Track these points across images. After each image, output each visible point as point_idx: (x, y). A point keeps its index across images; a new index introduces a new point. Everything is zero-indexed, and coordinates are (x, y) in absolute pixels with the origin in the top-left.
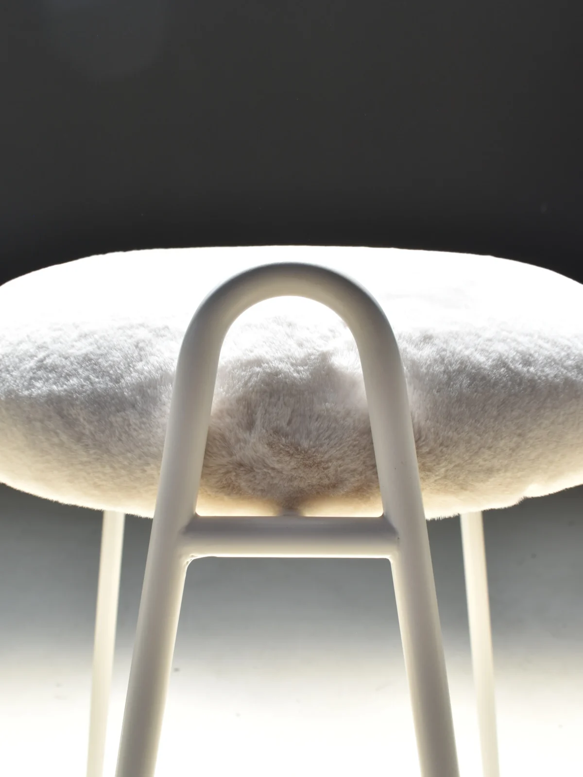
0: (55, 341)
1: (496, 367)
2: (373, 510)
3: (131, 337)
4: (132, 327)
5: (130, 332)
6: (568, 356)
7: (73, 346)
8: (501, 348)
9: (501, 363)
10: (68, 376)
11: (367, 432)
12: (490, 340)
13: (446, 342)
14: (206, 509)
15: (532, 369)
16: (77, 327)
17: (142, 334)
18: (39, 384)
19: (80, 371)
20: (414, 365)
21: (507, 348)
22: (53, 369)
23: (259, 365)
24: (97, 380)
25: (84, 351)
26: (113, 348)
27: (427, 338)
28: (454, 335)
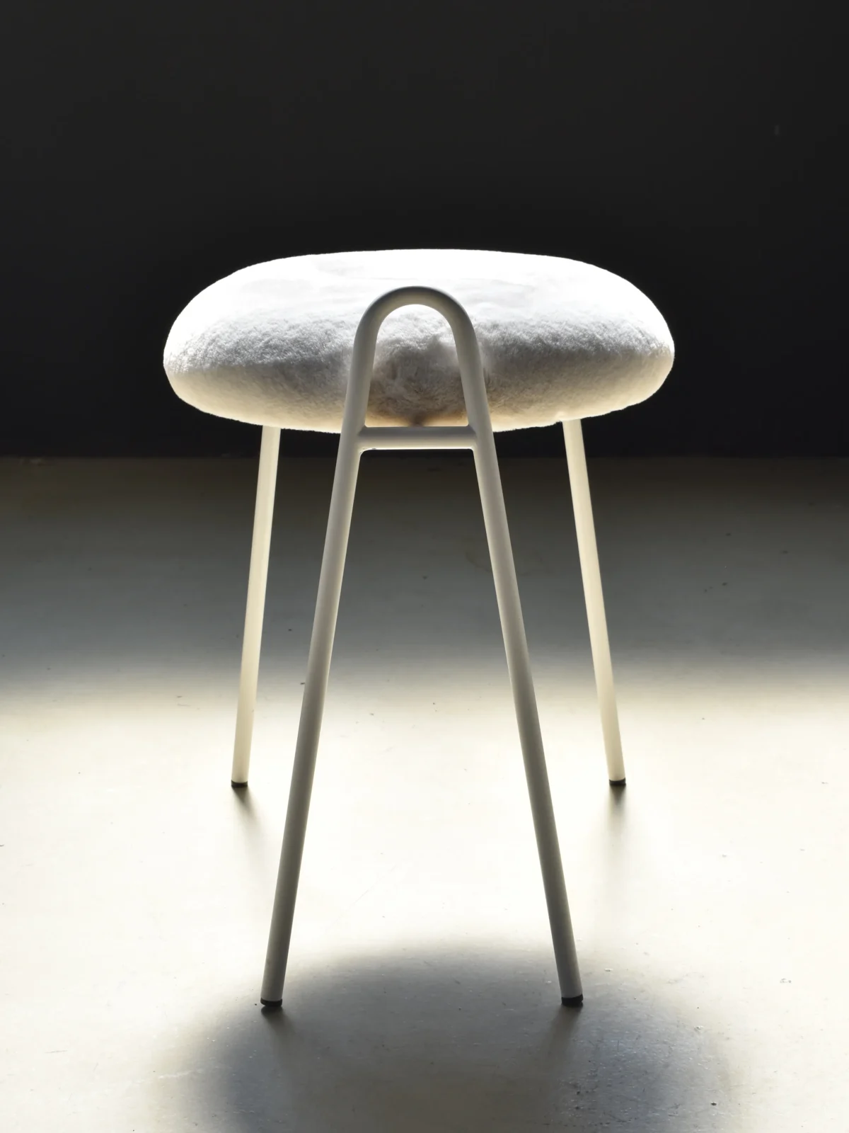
0: (274, 330)
1: (535, 342)
2: (463, 423)
3: (322, 328)
4: (321, 322)
5: (320, 325)
6: (584, 336)
7: (286, 334)
8: (540, 331)
9: (539, 339)
10: (286, 351)
11: (459, 379)
12: (533, 326)
13: (506, 328)
14: (370, 424)
15: (558, 343)
16: (287, 322)
17: (328, 326)
18: (268, 357)
19: (293, 348)
20: (486, 342)
21: (543, 331)
22: (276, 347)
23: (399, 343)
24: (304, 353)
25: (294, 336)
26: (312, 334)
27: (495, 326)
28: (512, 324)
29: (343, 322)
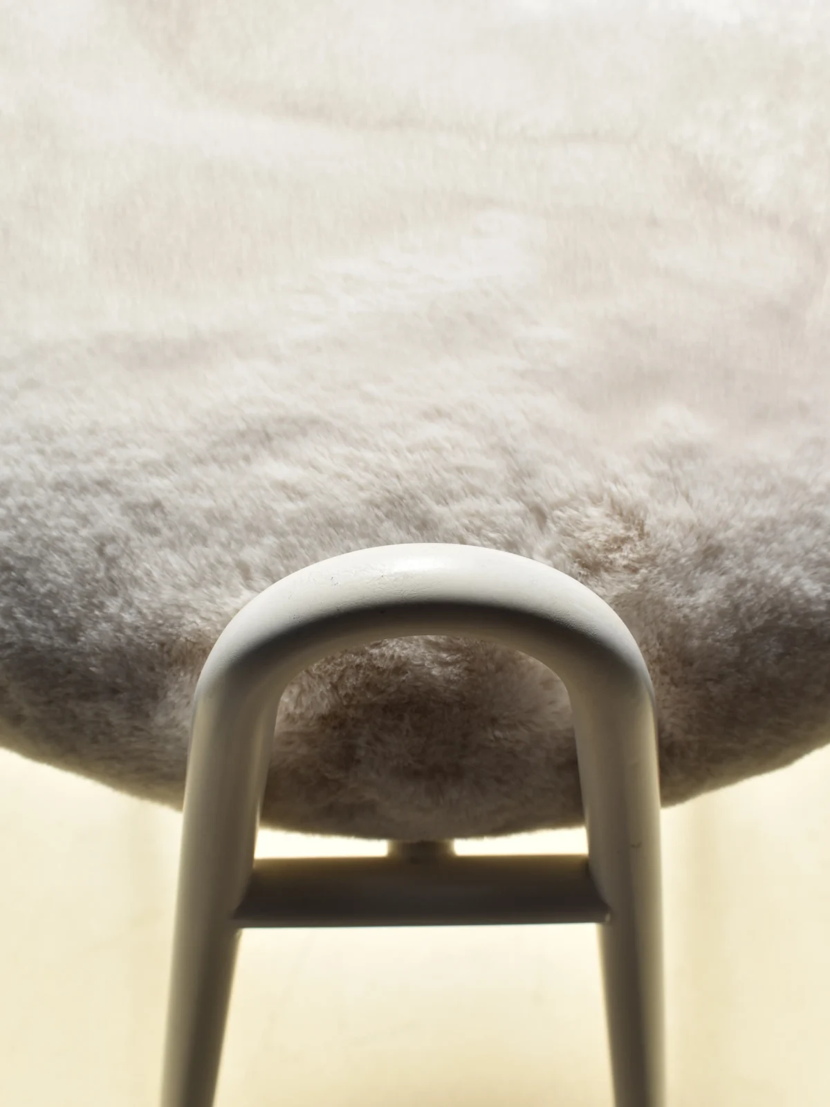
4: (83, 488)
24: (29, 622)
26: (50, 545)
27: (710, 554)
28: (767, 532)
29: (157, 506)
